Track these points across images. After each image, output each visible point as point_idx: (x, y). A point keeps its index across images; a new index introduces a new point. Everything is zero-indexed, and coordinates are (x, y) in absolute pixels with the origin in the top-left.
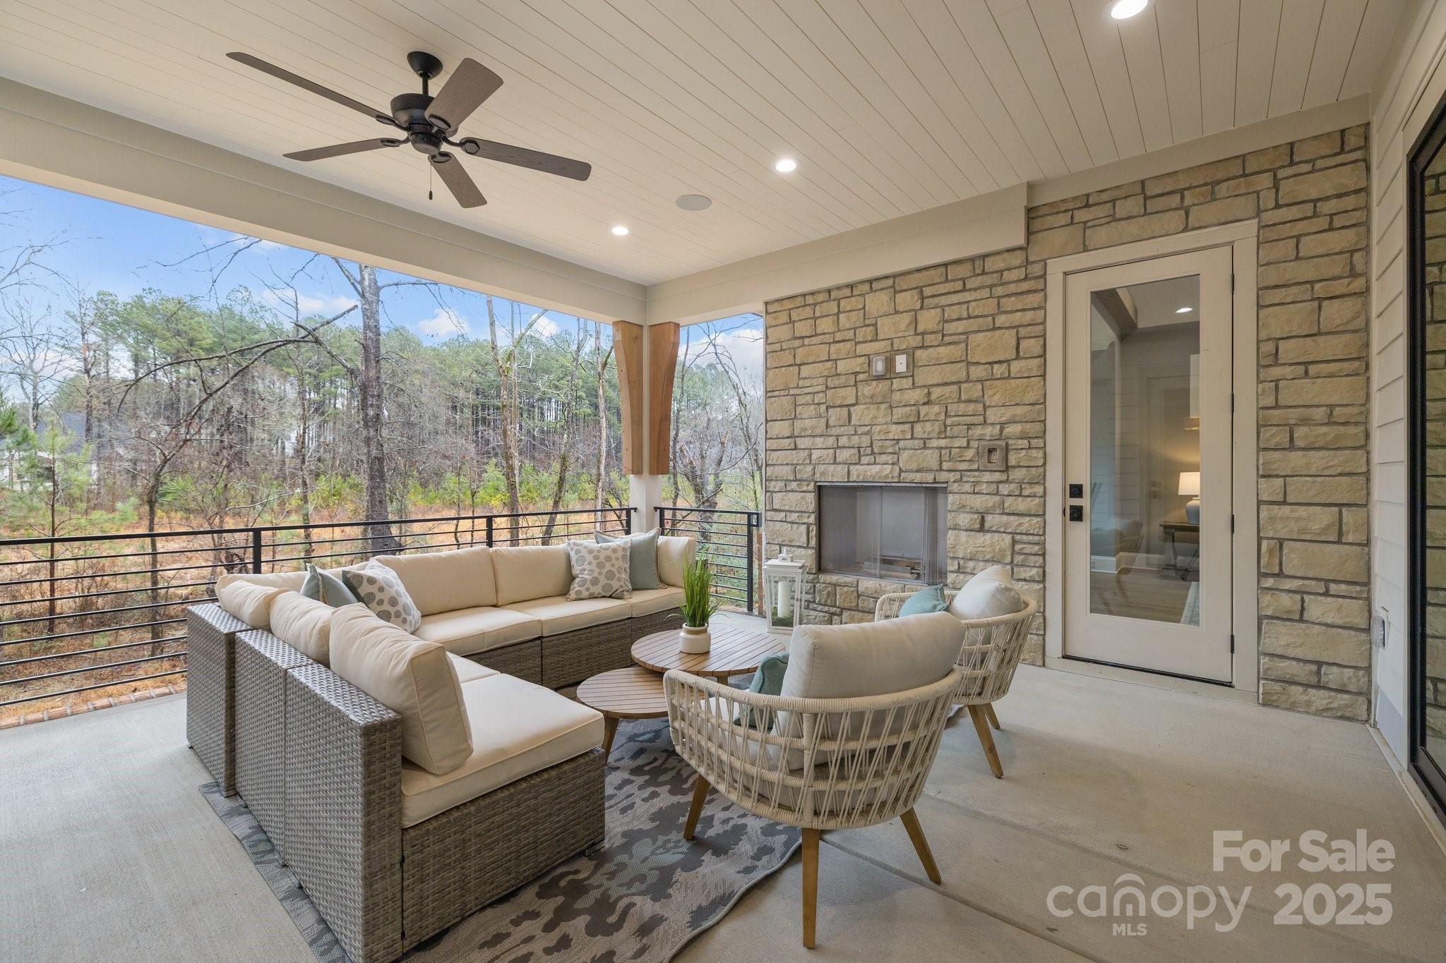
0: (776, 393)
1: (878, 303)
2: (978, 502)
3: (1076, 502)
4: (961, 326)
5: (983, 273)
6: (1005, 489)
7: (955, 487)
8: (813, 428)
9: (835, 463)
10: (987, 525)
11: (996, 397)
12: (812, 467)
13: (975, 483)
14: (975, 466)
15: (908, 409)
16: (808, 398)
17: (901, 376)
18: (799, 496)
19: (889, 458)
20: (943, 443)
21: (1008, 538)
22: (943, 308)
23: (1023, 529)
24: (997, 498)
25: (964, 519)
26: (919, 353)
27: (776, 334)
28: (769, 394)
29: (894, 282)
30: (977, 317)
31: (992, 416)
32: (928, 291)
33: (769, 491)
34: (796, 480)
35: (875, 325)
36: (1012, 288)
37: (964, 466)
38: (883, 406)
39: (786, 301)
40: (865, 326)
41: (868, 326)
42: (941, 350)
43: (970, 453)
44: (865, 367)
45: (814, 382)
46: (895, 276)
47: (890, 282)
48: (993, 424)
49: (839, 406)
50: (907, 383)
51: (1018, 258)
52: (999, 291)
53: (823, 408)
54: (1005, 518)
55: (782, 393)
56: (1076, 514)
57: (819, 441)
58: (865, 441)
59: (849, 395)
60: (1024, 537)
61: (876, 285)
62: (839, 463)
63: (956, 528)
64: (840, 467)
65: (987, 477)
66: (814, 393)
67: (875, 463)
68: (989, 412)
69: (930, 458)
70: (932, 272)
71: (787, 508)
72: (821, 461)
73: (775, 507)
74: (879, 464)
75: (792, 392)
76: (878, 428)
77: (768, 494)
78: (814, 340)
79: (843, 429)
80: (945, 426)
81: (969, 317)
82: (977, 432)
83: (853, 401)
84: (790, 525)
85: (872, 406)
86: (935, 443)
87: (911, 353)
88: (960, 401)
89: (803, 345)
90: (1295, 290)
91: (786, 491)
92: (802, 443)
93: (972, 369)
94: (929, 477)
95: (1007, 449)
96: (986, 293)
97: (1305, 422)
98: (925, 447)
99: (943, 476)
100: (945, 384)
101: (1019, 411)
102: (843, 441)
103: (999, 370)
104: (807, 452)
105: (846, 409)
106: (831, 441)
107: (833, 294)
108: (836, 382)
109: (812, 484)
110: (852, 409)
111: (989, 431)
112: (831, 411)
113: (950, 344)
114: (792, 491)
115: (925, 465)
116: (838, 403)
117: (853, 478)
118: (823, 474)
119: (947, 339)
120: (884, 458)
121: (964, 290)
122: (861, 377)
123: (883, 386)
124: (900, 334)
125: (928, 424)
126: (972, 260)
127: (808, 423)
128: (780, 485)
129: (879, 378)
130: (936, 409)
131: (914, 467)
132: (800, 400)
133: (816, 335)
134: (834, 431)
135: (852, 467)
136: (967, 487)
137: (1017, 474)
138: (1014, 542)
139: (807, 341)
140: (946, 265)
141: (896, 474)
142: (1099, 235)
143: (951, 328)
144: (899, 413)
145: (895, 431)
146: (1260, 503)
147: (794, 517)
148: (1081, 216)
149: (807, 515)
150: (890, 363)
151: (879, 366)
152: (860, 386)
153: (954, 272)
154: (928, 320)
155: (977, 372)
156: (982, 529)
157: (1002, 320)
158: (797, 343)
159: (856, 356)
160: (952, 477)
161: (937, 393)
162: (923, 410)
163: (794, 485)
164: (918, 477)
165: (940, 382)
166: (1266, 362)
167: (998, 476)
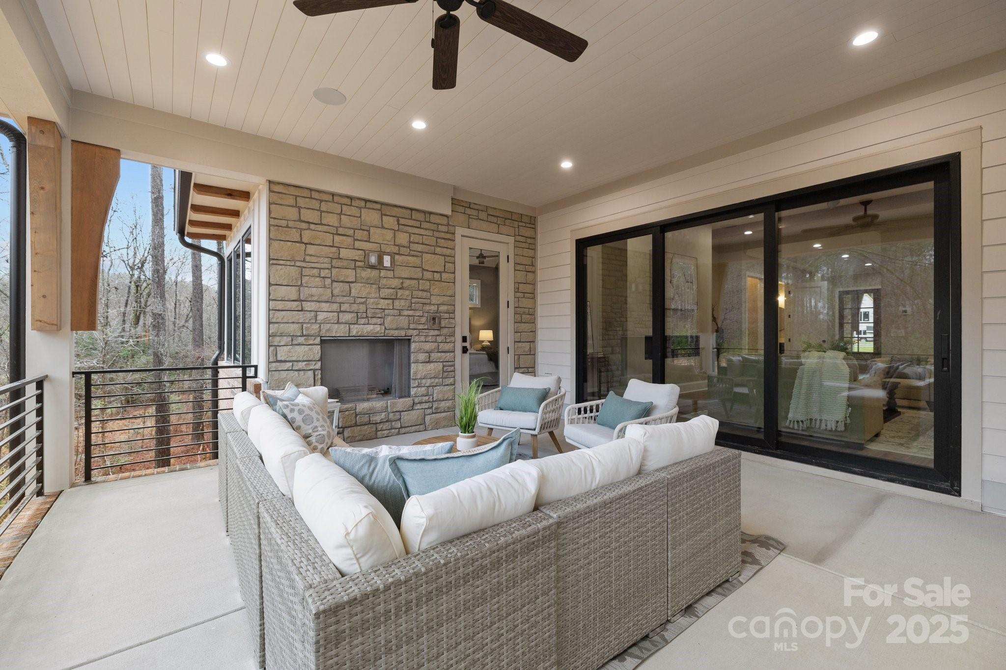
0: (282, 262)
1: (371, 217)
2: (428, 346)
3: (465, 344)
4: (420, 248)
5: (429, 222)
6: (439, 339)
7: (417, 338)
8: (320, 295)
9: (338, 323)
10: (431, 359)
11: (436, 290)
12: (318, 326)
13: (426, 336)
14: (426, 327)
15: (392, 290)
16: (315, 272)
17: (386, 269)
18: (307, 348)
19: (379, 321)
20: (411, 313)
21: (441, 365)
22: (410, 234)
23: (447, 359)
24: (436, 344)
25: (422, 357)
26: (397, 257)
27: (278, 211)
28: (271, 262)
29: (383, 207)
30: (426, 245)
31: (434, 300)
32: (402, 221)
33: (272, 346)
34: (302, 336)
35: (369, 231)
36: (443, 235)
37: (421, 327)
38: (374, 286)
39: (292, 188)
40: (361, 229)
41: (364, 230)
42: (410, 258)
43: (423, 320)
44: (362, 258)
45: (321, 260)
46: (382, 204)
47: (378, 206)
48: (434, 304)
49: (342, 282)
50: (390, 274)
51: (444, 221)
52: (437, 234)
53: (328, 281)
54: (439, 354)
55: (288, 263)
56: (465, 350)
57: (325, 306)
58: (362, 308)
59: (350, 275)
60: (447, 363)
61: (368, 205)
62: (341, 323)
63: (416, 362)
64: (342, 326)
65: (432, 333)
66: (320, 269)
67: (368, 324)
68: (432, 297)
69: (403, 321)
70: (404, 210)
71: (294, 359)
72: (325, 322)
73: (279, 358)
74: (371, 324)
75: (298, 264)
76: (372, 300)
77: (272, 348)
78: (320, 228)
79: (345, 298)
80: (412, 303)
81: (422, 244)
82: (427, 308)
83: (353, 280)
84: (296, 373)
85: (367, 286)
86: (406, 313)
87: (392, 255)
88: (419, 290)
89: (309, 229)
90: (521, 266)
91: (292, 345)
92: (307, 306)
93: (425, 273)
94: (403, 333)
95: (440, 319)
96: (430, 233)
97: (524, 313)
98: (400, 315)
99: (410, 332)
100: (411, 279)
101: (446, 299)
102: (344, 307)
103: (437, 276)
104: (313, 314)
105: (348, 284)
106: (335, 307)
107: (336, 199)
108: (340, 263)
109: (318, 339)
110: (352, 285)
111: (433, 308)
112: (335, 284)
113: (413, 256)
114: (299, 345)
115: (401, 326)
116: (342, 279)
117: (354, 333)
118: (328, 330)
119: (412, 253)
120: (374, 321)
121: (420, 227)
122: (358, 264)
123: (374, 273)
124: (385, 242)
125: (402, 301)
126: (424, 212)
127: (314, 291)
128: (285, 340)
129: (373, 267)
130: (407, 293)
131: (394, 326)
132: (305, 271)
133: (321, 224)
134: (339, 299)
135: (352, 326)
136: (423, 339)
137: (445, 331)
138: (444, 366)
139: (312, 226)
140: (412, 209)
141: (383, 331)
142: (474, 223)
143: (414, 247)
144: (385, 292)
145: (383, 303)
146: (515, 342)
147: (301, 365)
148: (469, 211)
149: (314, 363)
150: (380, 260)
151: (373, 260)
152: (358, 270)
153: (415, 215)
154: (402, 238)
155: (428, 275)
156: (429, 362)
157: (438, 250)
158: (304, 226)
159: (354, 249)
160: (415, 332)
161: (407, 283)
162: (400, 292)
163: (301, 340)
164: (396, 333)
165: (409, 277)
166: (516, 291)
167: (437, 332)
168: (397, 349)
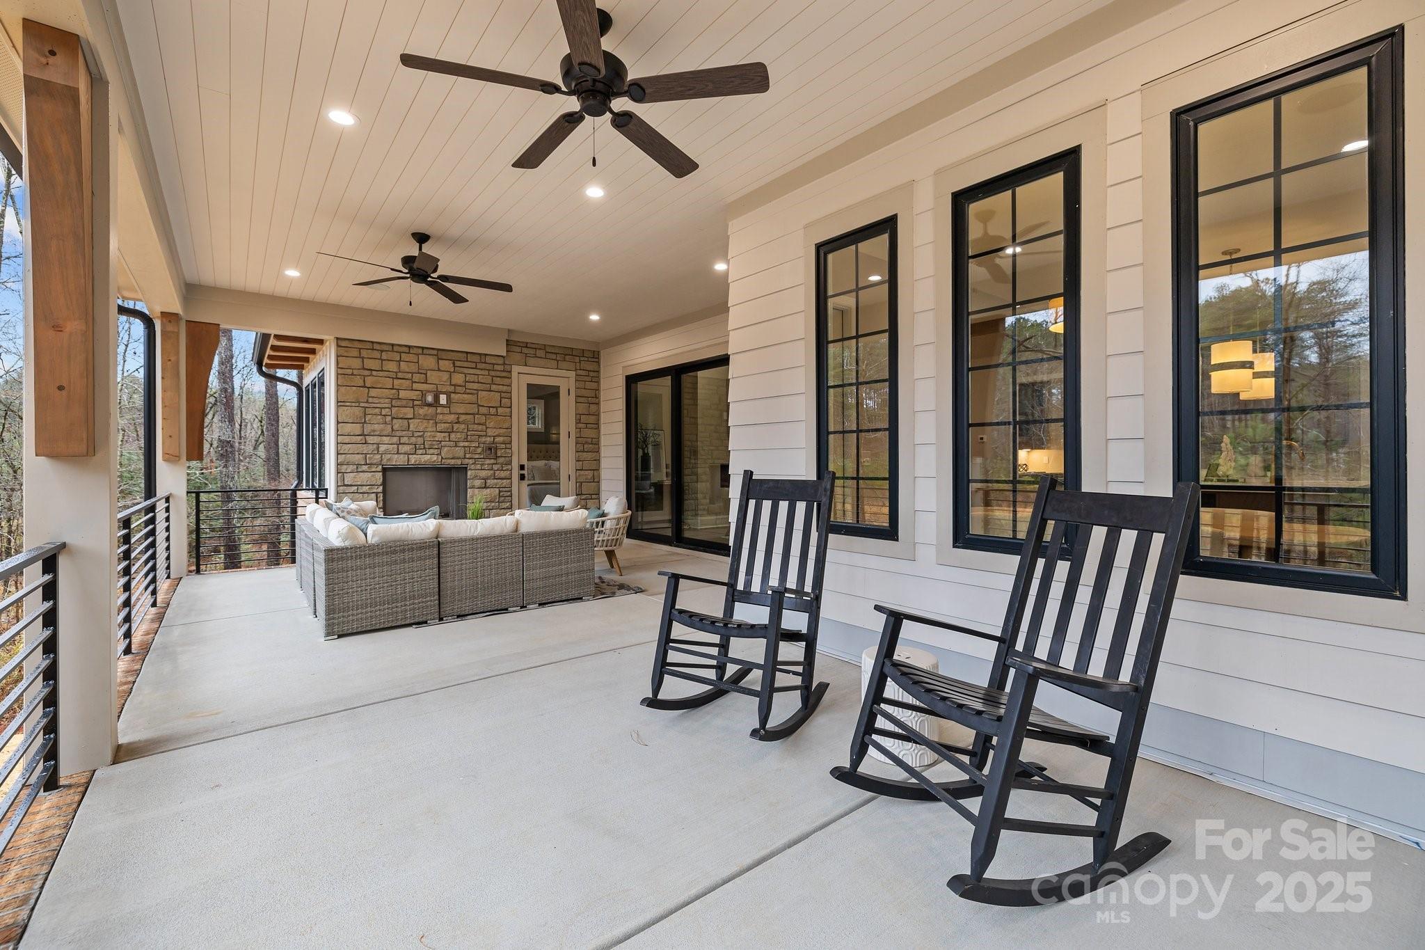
0: (348, 404)
1: (428, 362)
2: (483, 474)
3: (522, 472)
4: (476, 386)
5: (485, 363)
6: (495, 467)
7: (473, 467)
8: (382, 430)
9: (398, 453)
10: (488, 485)
11: (492, 424)
12: (380, 456)
13: (482, 465)
14: (482, 457)
15: (448, 425)
16: (377, 411)
17: (442, 406)
18: (370, 474)
19: (436, 451)
20: (466, 444)
21: (497, 490)
22: (465, 374)
23: (503, 485)
24: (492, 472)
25: (478, 483)
26: (453, 395)
27: (345, 362)
28: (339, 404)
29: (439, 354)
30: (481, 383)
31: (490, 432)
32: (458, 364)
33: (340, 473)
34: (367, 464)
35: (426, 374)
36: (498, 374)
37: (477, 456)
38: (431, 422)
39: (357, 342)
40: (419, 373)
41: (421, 373)
42: (465, 396)
43: (479, 450)
44: (420, 397)
45: (382, 400)
46: (438, 350)
47: (435, 352)
48: (489, 436)
49: (401, 418)
50: (446, 410)
51: (500, 361)
52: (493, 373)
53: (389, 419)
54: (495, 480)
55: (353, 404)
56: (522, 477)
57: (386, 439)
58: (420, 440)
59: (409, 412)
60: (504, 489)
61: (425, 351)
62: (401, 454)
63: (473, 487)
64: (402, 456)
65: (488, 461)
66: (381, 408)
67: (426, 454)
68: (488, 430)
69: (459, 452)
70: (460, 354)
71: (359, 483)
72: (386, 453)
73: (346, 483)
74: (428, 454)
75: (362, 405)
76: (429, 434)
77: (339, 475)
78: (381, 374)
79: (404, 433)
80: (467, 436)
81: (478, 382)
82: (483, 439)
83: (412, 416)
84: (361, 495)
85: (425, 421)
86: (462, 444)
87: (448, 394)
88: (474, 423)
89: (371, 375)
90: (584, 399)
91: (357, 472)
92: (370, 439)
93: (480, 408)
94: (459, 462)
95: (496, 449)
96: (486, 373)
97: (586, 443)
98: (456, 446)
99: (466, 461)
100: (467, 414)
101: (502, 431)
102: (404, 440)
103: (493, 411)
104: (375, 446)
105: (406, 420)
106: (395, 440)
107: (396, 348)
108: (399, 403)
109: (380, 467)
110: (410, 421)
111: (489, 440)
112: (395, 421)
113: (468, 394)
114: (363, 471)
115: (457, 455)
116: (401, 416)
117: (412, 462)
118: (389, 460)
119: (468, 391)
120: (431, 451)
121: (476, 368)
122: (416, 403)
123: (431, 410)
124: (442, 383)
125: (459, 434)
126: (480, 354)
127: (376, 427)
128: (351, 468)
129: (430, 405)
130: (463, 426)
131: (451, 456)
132: (368, 411)
133: (382, 371)
134: (398, 434)
135: (410, 456)
136: (479, 467)
137: (501, 460)
138: (500, 492)
139: (374, 373)
140: (467, 353)
141: (440, 460)
142: (531, 361)
143: (470, 385)
144: (441, 427)
145: (440, 436)
146: (576, 470)
147: (365, 489)
148: (525, 350)
149: (376, 487)
150: (437, 398)
151: (430, 399)
152: (416, 408)
153: (471, 357)
154: (458, 379)
155: (483, 410)
156: (485, 487)
157: (494, 387)
158: (367, 373)
159: (412, 390)
160: (471, 461)
161: (463, 418)
162: (456, 426)
163: (365, 468)
164: (452, 462)
165: (465, 412)
166: (578, 421)
167: (492, 461)
168: (454, 475)
